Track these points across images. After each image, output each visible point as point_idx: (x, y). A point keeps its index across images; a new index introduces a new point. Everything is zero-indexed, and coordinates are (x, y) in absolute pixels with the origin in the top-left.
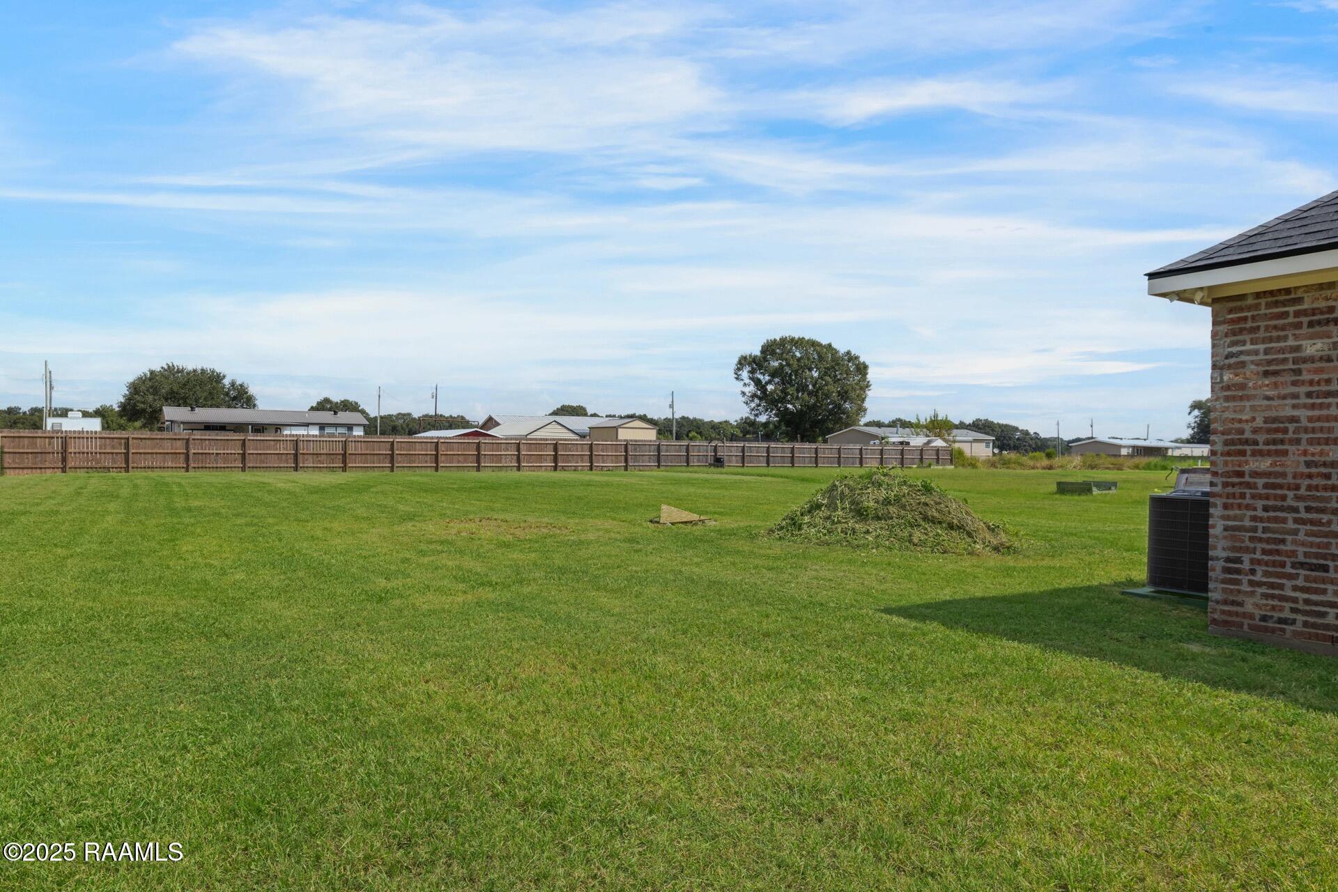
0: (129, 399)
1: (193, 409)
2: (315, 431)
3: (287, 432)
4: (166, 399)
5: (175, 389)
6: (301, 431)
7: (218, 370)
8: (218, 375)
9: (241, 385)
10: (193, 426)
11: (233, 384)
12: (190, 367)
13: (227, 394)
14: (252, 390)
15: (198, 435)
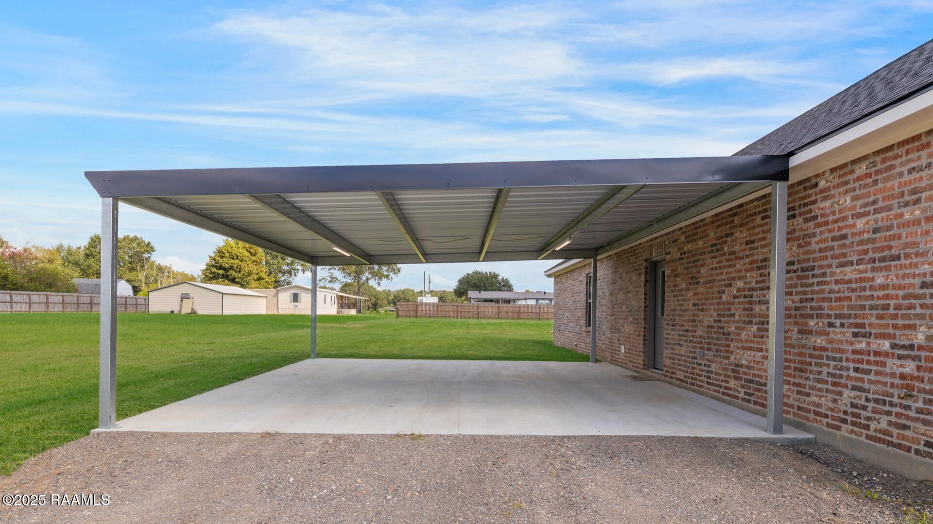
0: (458, 288)
1: (480, 292)
2: (533, 302)
3: (520, 303)
4: (472, 287)
5: (476, 282)
6: (524, 302)
7: (496, 272)
8: (497, 275)
9: (506, 280)
10: (479, 300)
11: (503, 279)
12: (484, 272)
13: (500, 284)
14: (511, 282)
15: (481, 304)
